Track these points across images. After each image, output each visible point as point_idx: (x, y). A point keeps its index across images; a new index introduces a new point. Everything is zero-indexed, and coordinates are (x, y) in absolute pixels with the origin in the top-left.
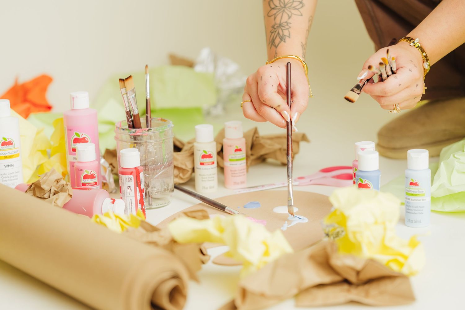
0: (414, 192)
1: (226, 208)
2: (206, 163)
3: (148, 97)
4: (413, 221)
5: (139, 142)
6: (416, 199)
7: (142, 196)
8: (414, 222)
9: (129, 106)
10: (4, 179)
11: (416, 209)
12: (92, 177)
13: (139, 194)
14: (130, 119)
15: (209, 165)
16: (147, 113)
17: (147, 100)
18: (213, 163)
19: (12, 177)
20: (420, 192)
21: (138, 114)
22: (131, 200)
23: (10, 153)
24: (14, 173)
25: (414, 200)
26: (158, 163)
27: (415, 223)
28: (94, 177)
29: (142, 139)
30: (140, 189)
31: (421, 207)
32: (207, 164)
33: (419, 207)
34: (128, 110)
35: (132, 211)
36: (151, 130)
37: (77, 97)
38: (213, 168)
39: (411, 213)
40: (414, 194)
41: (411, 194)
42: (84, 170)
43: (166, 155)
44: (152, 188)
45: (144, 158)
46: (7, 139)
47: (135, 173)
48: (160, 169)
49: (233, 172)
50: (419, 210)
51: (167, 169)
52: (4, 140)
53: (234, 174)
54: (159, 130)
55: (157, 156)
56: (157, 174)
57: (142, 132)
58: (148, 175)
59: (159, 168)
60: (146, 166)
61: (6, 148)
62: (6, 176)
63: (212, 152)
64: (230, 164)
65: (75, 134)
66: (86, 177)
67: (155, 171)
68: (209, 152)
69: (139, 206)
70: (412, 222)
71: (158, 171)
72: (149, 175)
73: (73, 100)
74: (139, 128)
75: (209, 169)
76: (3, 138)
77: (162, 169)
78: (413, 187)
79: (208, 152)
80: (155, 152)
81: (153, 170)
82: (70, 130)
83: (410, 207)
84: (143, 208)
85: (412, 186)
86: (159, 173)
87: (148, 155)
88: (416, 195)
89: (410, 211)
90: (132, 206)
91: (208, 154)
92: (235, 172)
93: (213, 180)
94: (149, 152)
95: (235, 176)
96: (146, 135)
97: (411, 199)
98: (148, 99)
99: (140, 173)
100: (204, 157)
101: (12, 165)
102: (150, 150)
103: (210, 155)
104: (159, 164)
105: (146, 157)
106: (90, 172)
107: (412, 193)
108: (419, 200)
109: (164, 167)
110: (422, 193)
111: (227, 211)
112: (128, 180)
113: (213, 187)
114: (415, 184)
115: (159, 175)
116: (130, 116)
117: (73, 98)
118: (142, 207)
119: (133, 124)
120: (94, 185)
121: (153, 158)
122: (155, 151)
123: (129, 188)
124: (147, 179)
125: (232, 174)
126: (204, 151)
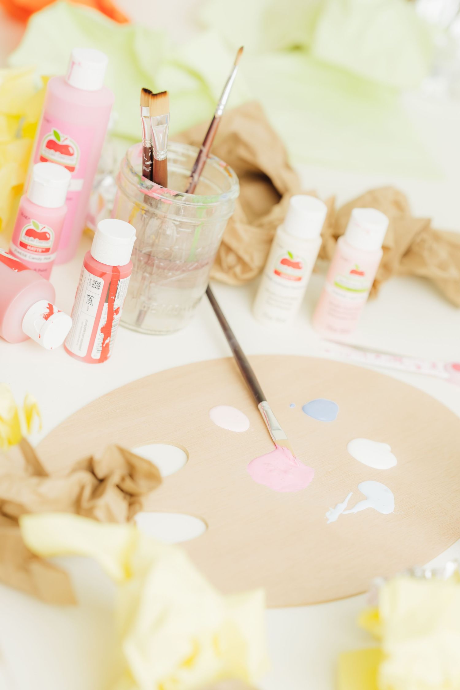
1: (263, 403)
2: (286, 274)
3: (220, 113)
5: (151, 209)
7: (110, 319)
9: (150, 140)
12: (43, 237)
13: (106, 316)
14: (147, 161)
15: (290, 279)
16: (204, 144)
17: (214, 118)
18: (299, 279)
21: (166, 159)
22: (87, 321)
28: (46, 239)
29: (159, 206)
30: (110, 308)
32: (287, 276)
34: (148, 146)
35: (82, 339)
37: (79, 64)
42: (32, 220)
45: (151, 241)
47: (109, 278)
65: (52, 133)
66: (30, 233)
67: (166, 271)
68: (298, 257)
69: (100, 336)
73: (72, 67)
74: (159, 184)
79: (295, 257)
82: (47, 120)
84: (107, 341)
90: (85, 331)
91: (295, 260)
98: (217, 116)
99: (121, 280)
100: (284, 262)
102: (168, 232)
103: (298, 263)
106: (41, 228)
111: (261, 411)
112: (92, 284)
116: (149, 158)
117: (73, 63)
118: (105, 339)
119: (152, 171)
120: (43, 252)
122: (178, 236)
123: (90, 299)
126: (290, 254)
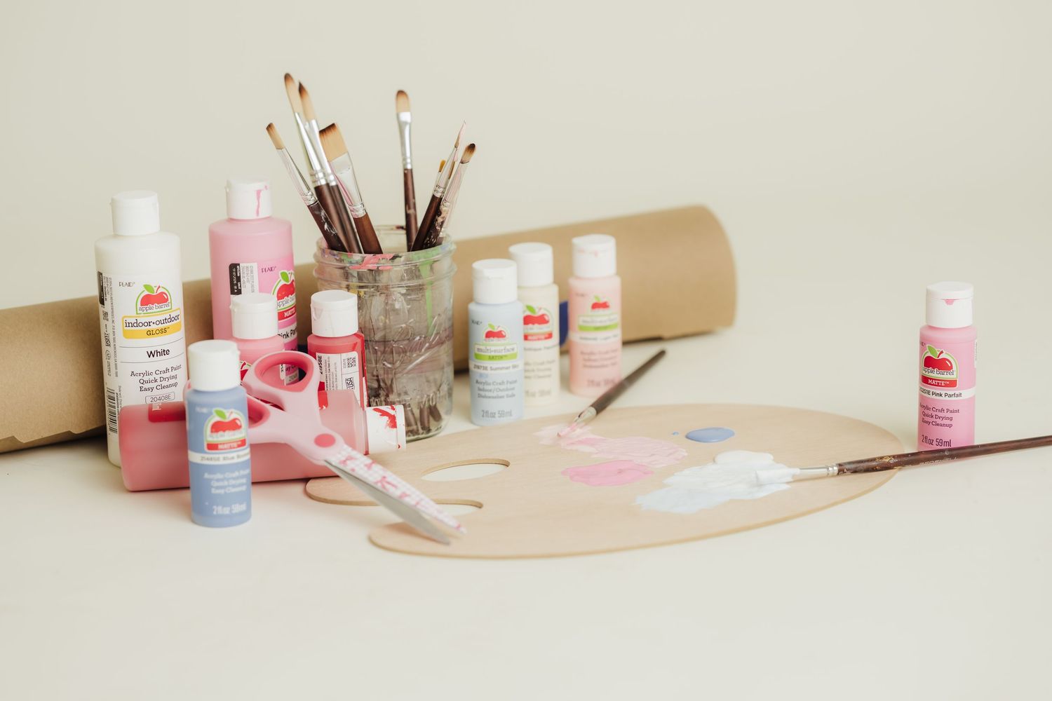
0: (495, 351)
2: (532, 335)
4: (495, 413)
6: (501, 366)
8: (497, 415)
10: (146, 386)
11: (502, 387)
15: (539, 339)
18: (550, 336)
19: (164, 379)
20: (508, 350)
23: (160, 322)
24: (170, 370)
25: (496, 369)
26: (414, 335)
27: (499, 417)
31: (511, 383)
32: (534, 338)
33: (508, 382)
36: (401, 257)
38: (548, 348)
39: (490, 397)
40: (496, 356)
41: (490, 356)
43: (434, 318)
44: (399, 395)
46: (155, 289)
48: (420, 350)
49: (586, 357)
50: (507, 390)
51: (436, 349)
52: (148, 290)
53: (589, 360)
54: (419, 259)
55: (412, 320)
56: (411, 364)
57: (377, 263)
58: (390, 363)
59: (418, 348)
60: (385, 342)
61: (153, 311)
62: (151, 378)
63: (548, 311)
64: (582, 338)
68: (540, 309)
70: (494, 417)
71: (414, 355)
72: (393, 363)
75: (540, 349)
76: (146, 286)
77: (423, 350)
78: (495, 341)
79: (537, 310)
80: (408, 311)
81: (403, 352)
83: (489, 384)
85: (492, 338)
86: (416, 360)
87: (391, 318)
88: (501, 357)
89: (487, 394)
91: (538, 314)
92: (593, 357)
93: (549, 376)
94: (394, 310)
95: (591, 367)
96: (387, 270)
97: (489, 368)
100: (528, 320)
101: (165, 352)
103: (542, 316)
104: (418, 338)
105: (387, 321)
107: (493, 354)
108: (507, 368)
109: (430, 345)
110: (512, 352)
113: (549, 393)
114: (499, 335)
115: (418, 365)
121: (404, 326)
124: (388, 374)
125: (585, 360)
126: (530, 308)
